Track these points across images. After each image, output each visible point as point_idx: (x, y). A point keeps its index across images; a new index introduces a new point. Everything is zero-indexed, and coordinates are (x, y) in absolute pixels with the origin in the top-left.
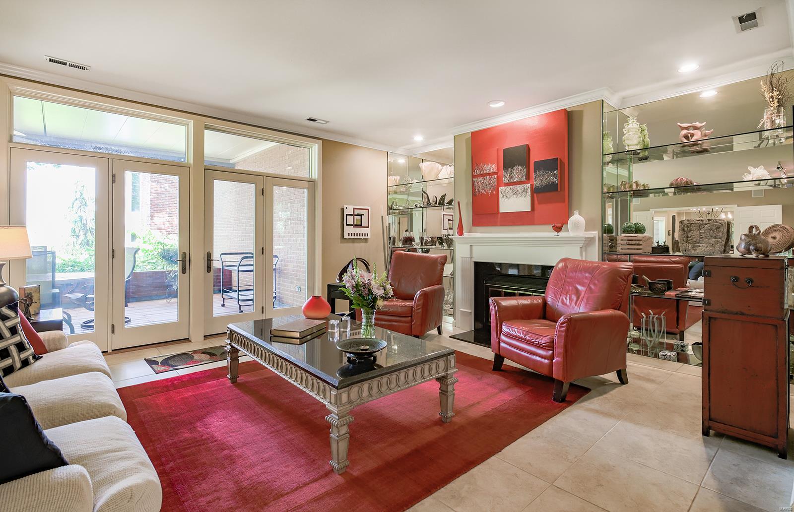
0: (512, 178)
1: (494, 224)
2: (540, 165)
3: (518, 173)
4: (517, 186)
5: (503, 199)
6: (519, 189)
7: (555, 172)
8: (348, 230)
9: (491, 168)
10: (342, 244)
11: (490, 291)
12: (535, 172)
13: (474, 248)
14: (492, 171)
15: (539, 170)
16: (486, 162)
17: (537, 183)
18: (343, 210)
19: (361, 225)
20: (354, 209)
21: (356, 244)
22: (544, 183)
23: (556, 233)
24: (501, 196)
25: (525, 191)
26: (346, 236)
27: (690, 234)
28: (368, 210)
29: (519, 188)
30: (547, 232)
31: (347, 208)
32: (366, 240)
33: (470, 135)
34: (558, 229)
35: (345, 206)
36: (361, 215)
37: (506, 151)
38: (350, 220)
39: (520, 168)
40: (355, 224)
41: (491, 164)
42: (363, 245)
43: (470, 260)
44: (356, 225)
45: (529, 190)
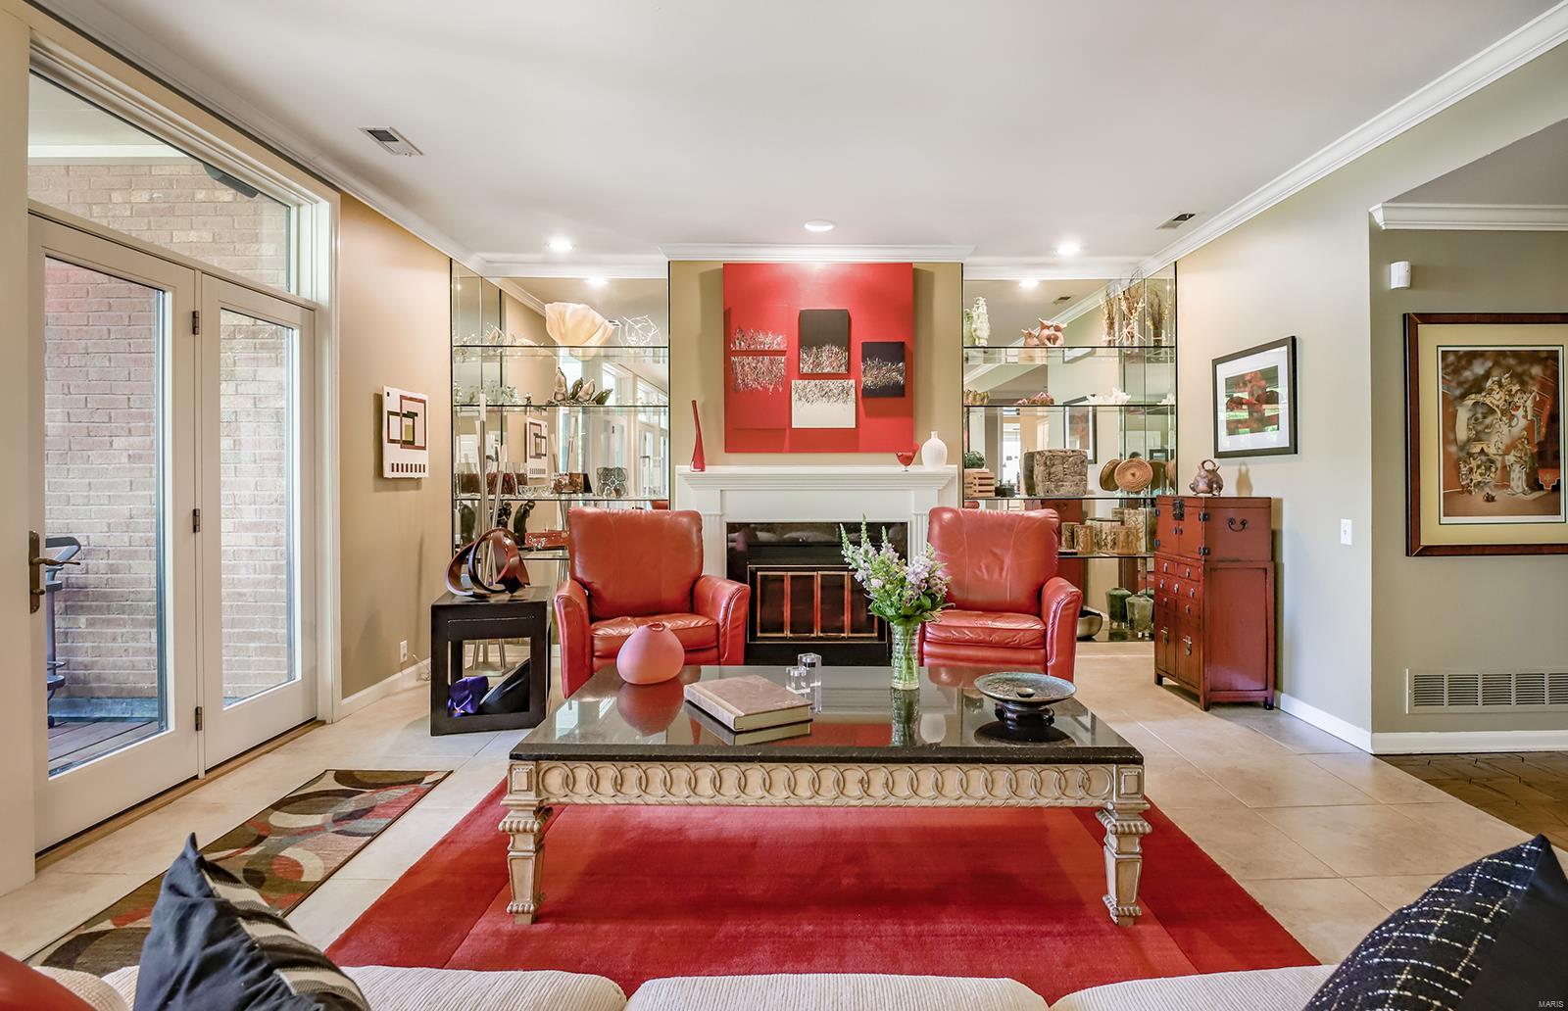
0: (819, 365)
1: (778, 449)
2: (871, 351)
3: (830, 358)
4: (830, 382)
5: (800, 403)
6: (832, 387)
7: (900, 364)
8: (393, 454)
9: (773, 341)
10: (377, 494)
11: (759, 578)
12: (864, 360)
13: (728, 494)
14: (775, 347)
15: (872, 358)
16: (761, 328)
17: (868, 380)
18: (379, 401)
19: (412, 443)
20: (402, 397)
21: (402, 493)
22: (881, 381)
23: (902, 468)
24: (795, 397)
25: (845, 391)
26: (388, 473)
27: (1053, 470)
28: (424, 402)
29: (832, 384)
30: (887, 466)
31: (388, 394)
32: (416, 483)
33: (722, 267)
34: (907, 461)
35: (387, 389)
36: (412, 415)
37: (802, 314)
38: (395, 428)
39: (836, 349)
40: (404, 439)
41: (773, 333)
42: (413, 493)
43: (721, 520)
44: (405, 442)
45: (853, 390)
